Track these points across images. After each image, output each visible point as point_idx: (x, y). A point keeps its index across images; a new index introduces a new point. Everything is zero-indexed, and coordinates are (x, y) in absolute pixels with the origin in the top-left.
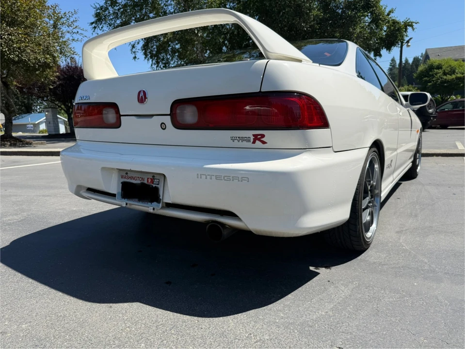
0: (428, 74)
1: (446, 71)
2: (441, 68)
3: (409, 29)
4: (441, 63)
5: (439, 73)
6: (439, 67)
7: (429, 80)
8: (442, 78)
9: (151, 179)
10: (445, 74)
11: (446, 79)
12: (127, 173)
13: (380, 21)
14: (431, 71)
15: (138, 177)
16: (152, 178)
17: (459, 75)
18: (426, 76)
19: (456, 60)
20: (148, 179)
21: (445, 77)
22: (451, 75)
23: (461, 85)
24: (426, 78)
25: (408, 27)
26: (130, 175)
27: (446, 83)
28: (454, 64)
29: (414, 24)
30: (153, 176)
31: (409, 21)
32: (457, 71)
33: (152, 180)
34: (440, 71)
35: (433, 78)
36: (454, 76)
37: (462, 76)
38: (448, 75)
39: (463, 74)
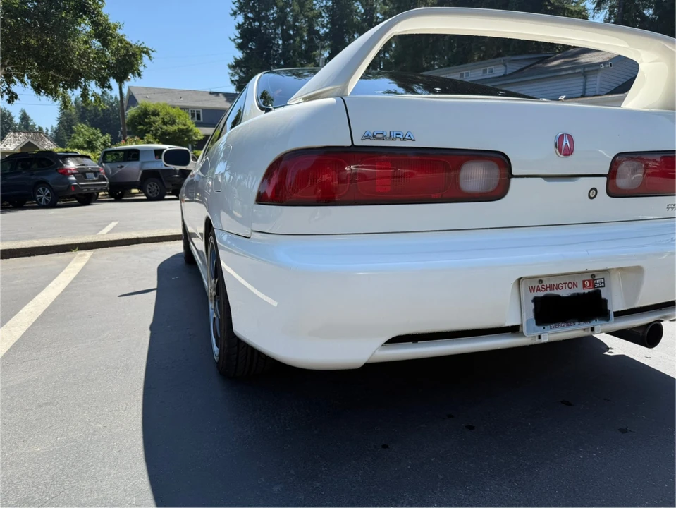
0: (143, 121)
1: (165, 120)
2: (158, 115)
3: (145, 57)
4: (155, 107)
5: (157, 122)
6: (155, 114)
7: (146, 129)
8: (161, 128)
9: (589, 281)
10: (165, 123)
11: (166, 130)
12: (541, 281)
13: (109, 37)
14: (146, 118)
15: (565, 283)
16: (590, 278)
17: (181, 127)
18: (141, 124)
19: (174, 107)
20: (584, 282)
21: (165, 127)
22: (171, 125)
23: (186, 139)
24: (141, 127)
25: (143, 55)
26: (546, 283)
27: (167, 135)
28: (172, 111)
29: (150, 52)
30: (593, 276)
31: (143, 46)
32: (177, 121)
33: (592, 284)
34: (157, 118)
35: (151, 127)
36: (175, 128)
37: (185, 128)
38: (169, 126)
39: (185, 125)
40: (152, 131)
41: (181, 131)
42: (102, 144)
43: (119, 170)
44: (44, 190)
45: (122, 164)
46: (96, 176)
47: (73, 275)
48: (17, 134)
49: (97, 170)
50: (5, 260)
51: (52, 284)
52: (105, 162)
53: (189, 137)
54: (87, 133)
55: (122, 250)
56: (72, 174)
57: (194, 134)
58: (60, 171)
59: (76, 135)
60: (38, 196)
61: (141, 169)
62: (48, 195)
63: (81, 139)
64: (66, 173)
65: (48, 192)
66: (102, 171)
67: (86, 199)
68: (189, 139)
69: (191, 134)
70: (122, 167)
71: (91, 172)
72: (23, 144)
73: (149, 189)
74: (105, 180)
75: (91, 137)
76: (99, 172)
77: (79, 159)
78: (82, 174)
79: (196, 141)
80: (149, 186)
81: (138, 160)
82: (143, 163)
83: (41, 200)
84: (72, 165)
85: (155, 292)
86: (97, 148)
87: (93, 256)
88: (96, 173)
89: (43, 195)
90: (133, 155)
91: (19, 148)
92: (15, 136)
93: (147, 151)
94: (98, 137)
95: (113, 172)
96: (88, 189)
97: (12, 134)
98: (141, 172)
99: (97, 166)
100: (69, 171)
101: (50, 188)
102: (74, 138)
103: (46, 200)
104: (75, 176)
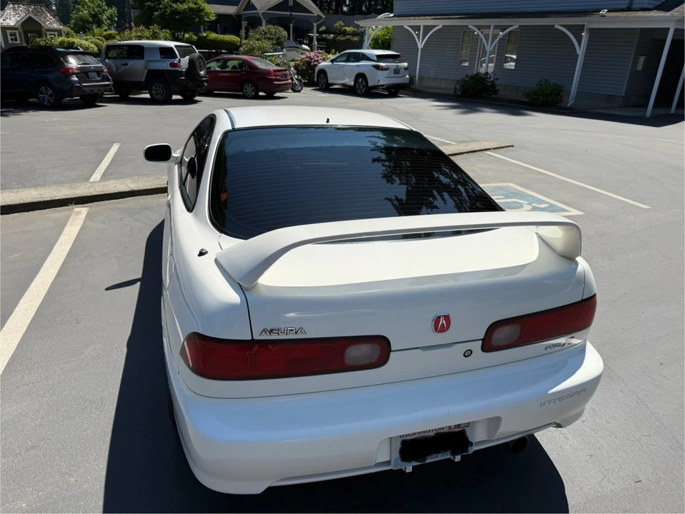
11: (176, 9)
17: (192, 5)
21: (175, 6)
22: (181, 3)
27: (177, 15)
35: (160, 4)
36: (185, 6)
37: (195, 6)
38: (179, 4)
39: (196, 4)
40: (161, 9)
41: (191, 9)
42: (108, 18)
43: (123, 68)
44: (46, 90)
45: (127, 61)
46: (99, 76)
47: (67, 248)
48: (16, 6)
49: (99, 69)
50: (5, 216)
51: (47, 264)
52: (109, 58)
53: (201, 18)
54: (92, 5)
55: (118, 206)
56: (74, 74)
57: (206, 14)
58: (60, 70)
59: (80, 6)
60: (40, 95)
61: (145, 68)
62: (51, 95)
63: (86, 12)
64: (68, 72)
65: (51, 91)
66: (106, 70)
67: (90, 100)
68: (200, 20)
69: (202, 14)
70: (126, 64)
71: (94, 71)
72: (23, 20)
73: (155, 90)
74: (108, 80)
75: (96, 10)
76: (103, 71)
77: (80, 56)
78: (84, 73)
79: (208, 22)
80: (154, 88)
81: (143, 58)
82: (148, 61)
83: (44, 100)
84: (73, 62)
85: (139, 284)
86: (103, 23)
87: (88, 216)
88: (99, 72)
89: (46, 93)
90: (137, 52)
91: (20, 23)
92: (14, 9)
93: (153, 48)
94: (104, 10)
95: (116, 70)
96: (92, 91)
97: (11, 6)
98: (146, 71)
99: (100, 65)
100: (71, 71)
101: (52, 88)
102: (79, 10)
103: (49, 101)
104: (77, 77)
